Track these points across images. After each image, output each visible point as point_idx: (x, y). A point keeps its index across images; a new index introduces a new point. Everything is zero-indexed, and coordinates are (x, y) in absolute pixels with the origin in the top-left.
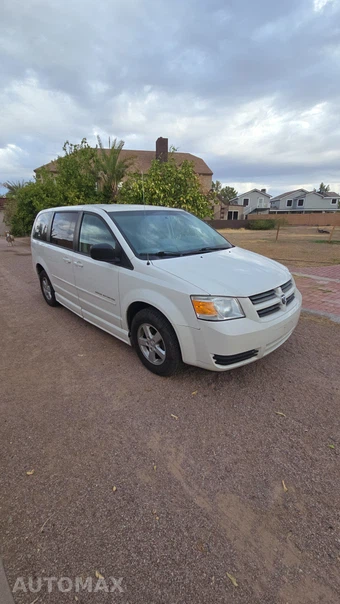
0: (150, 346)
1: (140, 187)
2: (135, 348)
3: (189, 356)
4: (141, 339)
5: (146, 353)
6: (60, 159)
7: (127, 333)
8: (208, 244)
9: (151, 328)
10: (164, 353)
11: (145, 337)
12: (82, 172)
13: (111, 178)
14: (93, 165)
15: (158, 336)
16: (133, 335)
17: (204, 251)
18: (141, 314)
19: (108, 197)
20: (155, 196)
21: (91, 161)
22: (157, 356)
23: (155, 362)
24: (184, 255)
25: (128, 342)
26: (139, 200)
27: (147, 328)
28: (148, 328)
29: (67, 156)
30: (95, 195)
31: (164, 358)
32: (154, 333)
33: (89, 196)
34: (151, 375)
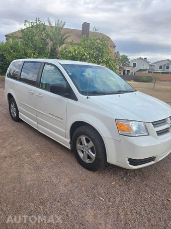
0: (84, 150)
1: (75, 51)
2: (73, 151)
3: (112, 158)
4: (78, 145)
5: (81, 155)
6: (22, 31)
7: (69, 141)
8: (123, 89)
9: (86, 139)
10: (94, 155)
11: (81, 144)
12: (36, 38)
13: (54, 44)
14: (44, 35)
15: (91, 144)
16: (73, 142)
17: (120, 92)
18: (79, 129)
19: (53, 55)
20: (84, 57)
21: (43, 32)
22: (89, 157)
23: (87, 161)
24: (108, 94)
25: (69, 147)
26: (73, 58)
27: (83, 138)
28: (84, 138)
29: (27, 28)
30: (45, 53)
31: (94, 159)
32: (88, 141)
33: (41, 53)
34: (84, 170)
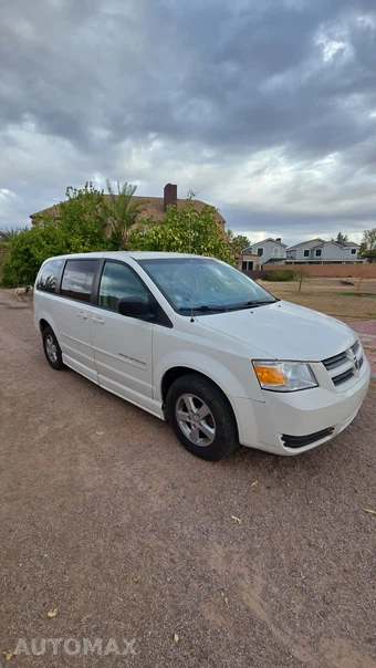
0: (192, 422)
1: (157, 234)
2: (170, 423)
3: (249, 436)
4: (180, 412)
5: (187, 431)
6: (62, 206)
7: (160, 404)
8: (258, 298)
9: (194, 400)
10: (212, 431)
11: (185, 410)
12: (87, 217)
13: (121, 224)
14: (99, 210)
15: (205, 410)
16: (169, 407)
17: (250, 305)
18: (179, 382)
19: (117, 244)
20: (174, 243)
21: (98, 206)
22: (202, 435)
23: (199, 442)
24: (230, 310)
25: (161, 416)
26: (155, 247)
27: (189, 400)
28: (191, 399)
29: (71, 200)
30: (103, 242)
31: (212, 439)
32: (198, 405)
33: (96, 242)
34: (195, 460)
